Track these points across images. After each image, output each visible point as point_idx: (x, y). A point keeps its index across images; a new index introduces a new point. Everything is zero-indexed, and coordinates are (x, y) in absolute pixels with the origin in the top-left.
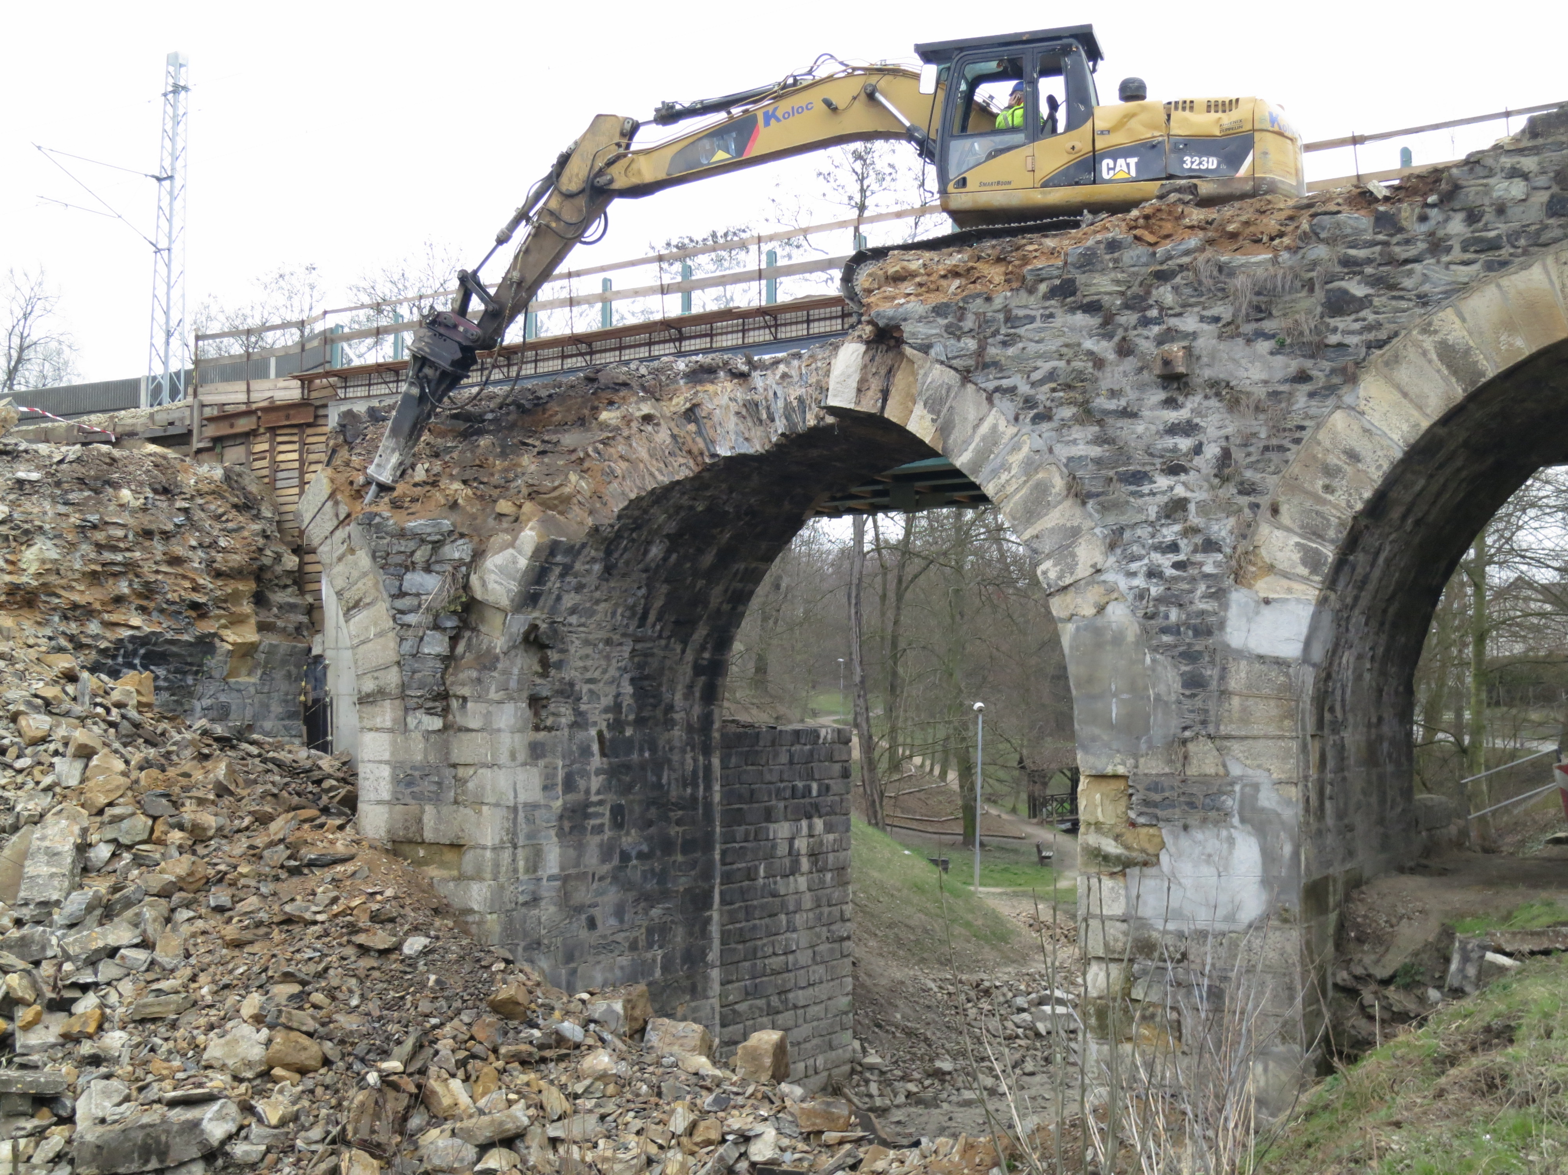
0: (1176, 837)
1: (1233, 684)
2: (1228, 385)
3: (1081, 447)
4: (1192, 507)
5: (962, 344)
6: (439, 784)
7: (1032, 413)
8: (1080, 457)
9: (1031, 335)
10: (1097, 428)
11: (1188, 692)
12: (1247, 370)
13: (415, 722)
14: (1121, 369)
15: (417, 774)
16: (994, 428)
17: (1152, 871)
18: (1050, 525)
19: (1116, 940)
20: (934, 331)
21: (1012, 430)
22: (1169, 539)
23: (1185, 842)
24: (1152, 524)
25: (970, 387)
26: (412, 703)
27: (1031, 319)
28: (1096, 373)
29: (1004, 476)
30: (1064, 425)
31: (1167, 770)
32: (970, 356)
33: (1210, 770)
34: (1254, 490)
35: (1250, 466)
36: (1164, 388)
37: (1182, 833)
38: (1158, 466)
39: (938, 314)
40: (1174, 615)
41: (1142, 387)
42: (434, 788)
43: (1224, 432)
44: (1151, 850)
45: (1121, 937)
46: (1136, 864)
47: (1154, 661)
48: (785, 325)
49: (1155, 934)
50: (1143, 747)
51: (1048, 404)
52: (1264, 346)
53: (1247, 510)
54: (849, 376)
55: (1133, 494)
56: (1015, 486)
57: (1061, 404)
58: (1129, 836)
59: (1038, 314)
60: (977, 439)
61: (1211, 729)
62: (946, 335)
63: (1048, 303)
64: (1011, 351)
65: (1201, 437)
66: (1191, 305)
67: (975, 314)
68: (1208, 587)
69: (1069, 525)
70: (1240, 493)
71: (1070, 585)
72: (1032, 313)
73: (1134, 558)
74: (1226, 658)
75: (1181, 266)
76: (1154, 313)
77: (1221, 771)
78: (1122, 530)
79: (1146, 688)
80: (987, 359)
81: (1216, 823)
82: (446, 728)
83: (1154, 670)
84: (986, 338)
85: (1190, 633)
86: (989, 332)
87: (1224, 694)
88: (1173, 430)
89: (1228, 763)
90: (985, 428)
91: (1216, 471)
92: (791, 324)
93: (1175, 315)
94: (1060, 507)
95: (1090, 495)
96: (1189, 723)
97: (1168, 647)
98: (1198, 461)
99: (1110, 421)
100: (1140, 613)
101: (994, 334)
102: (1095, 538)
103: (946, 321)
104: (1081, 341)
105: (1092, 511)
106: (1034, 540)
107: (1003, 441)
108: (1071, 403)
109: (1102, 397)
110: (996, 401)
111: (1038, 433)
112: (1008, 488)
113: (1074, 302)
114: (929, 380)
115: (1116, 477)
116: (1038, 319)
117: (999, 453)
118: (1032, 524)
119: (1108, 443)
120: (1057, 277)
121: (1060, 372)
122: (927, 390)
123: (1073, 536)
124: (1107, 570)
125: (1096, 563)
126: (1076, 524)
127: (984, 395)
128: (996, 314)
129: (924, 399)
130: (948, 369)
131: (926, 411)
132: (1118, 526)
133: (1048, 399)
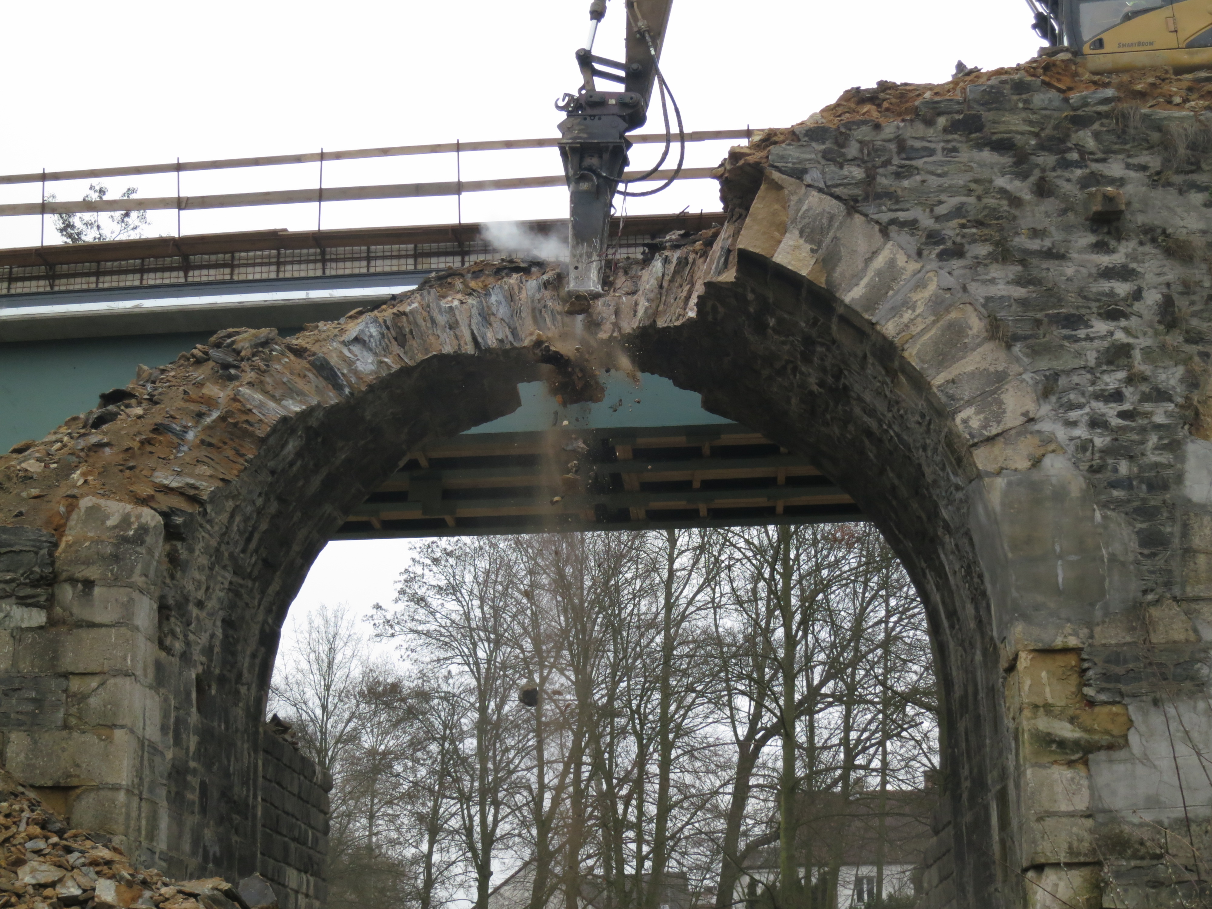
0: (1146, 714)
1: (1197, 542)
2: (1164, 232)
3: (1001, 287)
4: (1137, 355)
5: (845, 171)
7: (938, 249)
8: (1002, 297)
9: (932, 168)
10: (1019, 268)
11: (1146, 552)
12: (1182, 219)
14: (1042, 208)
16: (892, 263)
17: (1121, 754)
18: (970, 368)
19: (1080, 840)
20: (808, 156)
21: (914, 266)
22: (1111, 386)
23: (1156, 719)
24: (1091, 370)
25: (858, 219)
27: (931, 152)
28: (1013, 211)
29: (908, 315)
30: (978, 263)
31: (1128, 639)
32: (857, 185)
33: (1179, 636)
34: (1202, 339)
35: (1194, 315)
36: (1093, 231)
37: (1152, 709)
38: (1095, 310)
39: (812, 139)
40: (1124, 468)
41: (1068, 228)
43: (1162, 279)
44: (1116, 732)
45: (1085, 834)
46: (1099, 748)
47: (1105, 517)
48: (336, 260)
49: (1126, 828)
50: (1098, 613)
51: (958, 239)
52: (1197, 198)
53: (1196, 359)
55: (1067, 338)
56: (921, 327)
57: (974, 241)
58: (1086, 717)
59: (938, 147)
60: (870, 273)
61: (1177, 591)
62: (823, 162)
63: (950, 137)
64: (906, 183)
65: (1139, 282)
66: (1115, 152)
67: (860, 142)
68: (1160, 438)
69: (992, 369)
70: (1187, 341)
71: (998, 435)
72: (932, 146)
73: (1072, 406)
74: (1186, 514)
75: (1099, 113)
76: (1074, 156)
77: (1192, 637)
78: (1056, 375)
79: (1099, 548)
80: (879, 190)
81: (1191, 695)
82: (52, 622)
83: (1106, 528)
84: (875, 167)
85: (1144, 487)
86: (878, 161)
87: (1188, 552)
88: (1108, 273)
89: (1200, 628)
90: (880, 262)
91: (1157, 318)
92: (344, 260)
93: (1097, 161)
94: (980, 350)
95: (1016, 338)
96: (1151, 585)
97: (1119, 504)
98: (1137, 306)
99: (1035, 261)
100: (1084, 466)
101: (885, 164)
102: (1024, 384)
103: (823, 147)
104: (994, 178)
105: (1020, 354)
106: (950, 385)
107: (904, 277)
108: (986, 240)
109: (1023, 236)
110: (893, 234)
111: (947, 270)
112: (912, 328)
113: (981, 138)
114: (805, 207)
115: (1046, 320)
116: (939, 152)
117: (899, 290)
118: (946, 368)
119: (1034, 284)
120: (959, 112)
121: (969, 208)
122: (803, 217)
123: (998, 382)
124: (1041, 419)
125: (1028, 412)
126: (1000, 368)
127: (877, 227)
128: (886, 144)
129: (799, 227)
130: (829, 198)
131: (802, 241)
132: (1052, 372)
133: (958, 235)
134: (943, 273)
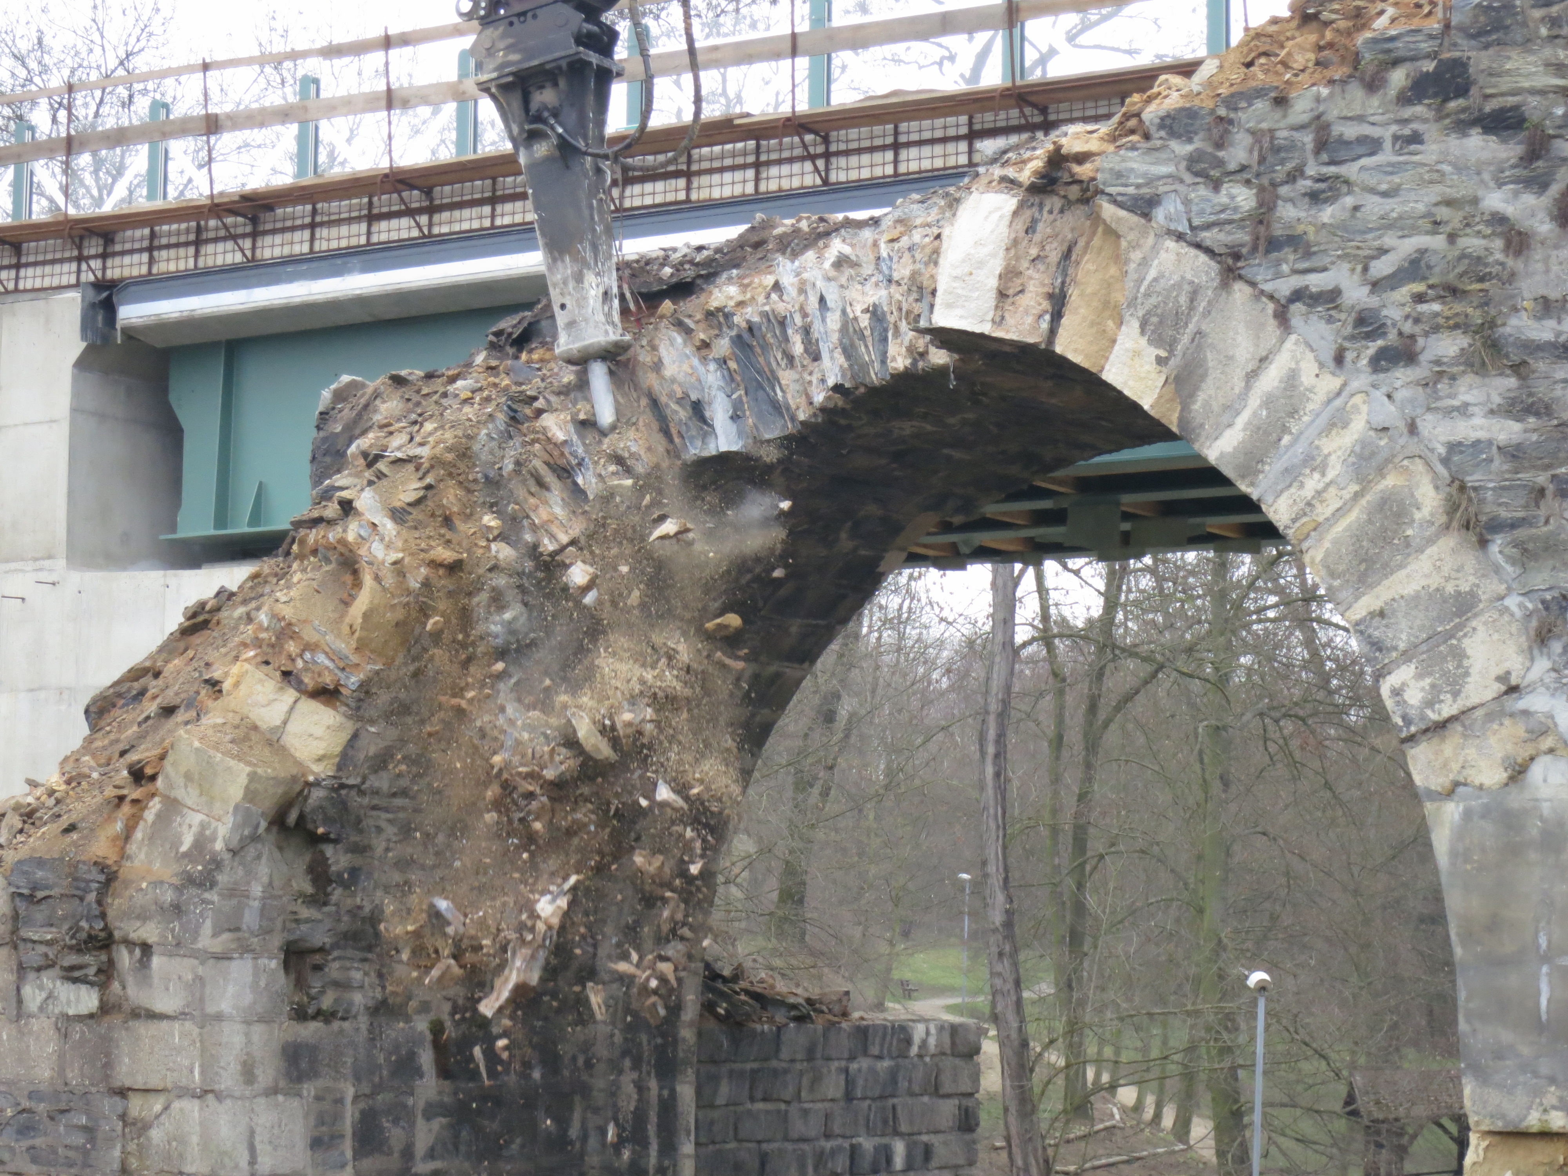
3: (1478, 421)
5: (1222, 198)
6: (89, 1131)
7: (1373, 347)
8: (1478, 442)
9: (1372, 182)
10: (1512, 382)
13: (40, 997)
14: (1565, 253)
15: (42, 1107)
16: (1291, 379)
18: (1409, 589)
20: (1164, 170)
21: (1330, 383)
25: (1240, 291)
26: (33, 956)
27: (1373, 146)
28: (1510, 262)
29: (1312, 483)
30: (1442, 373)
32: (1240, 223)
39: (1173, 134)
42: (79, 1139)
48: (847, 153)
51: (1408, 327)
54: (981, 264)
56: (1336, 504)
57: (1436, 329)
59: (1387, 133)
60: (1254, 401)
62: (1188, 178)
63: (1408, 112)
64: (1328, 214)
67: (1252, 132)
69: (1450, 589)
71: (1453, 718)
72: (1375, 132)
78: (1564, 600)
80: (1278, 231)
82: (105, 1009)
84: (1274, 185)
86: (1281, 171)
90: (1271, 379)
92: (859, 151)
94: (1432, 550)
95: (1496, 526)
99: (1541, 366)
101: (1292, 178)
102: (1506, 618)
103: (1189, 148)
104: (1480, 193)
105: (1500, 559)
106: (1377, 621)
107: (1310, 406)
108: (1456, 326)
109: (1524, 314)
110: (1296, 321)
111: (1384, 389)
112: (1319, 508)
113: (1464, 110)
114: (1152, 274)
115: (1551, 488)
116: (1388, 144)
117: (1301, 433)
118: (1371, 586)
119: (1537, 414)
120: (1428, 56)
121: (1433, 260)
122: (1147, 295)
123: (1460, 613)
124: (1531, 688)
125: (1508, 673)
126: (1465, 587)
127: (1271, 307)
128: (1296, 135)
129: (1140, 313)
130: (1193, 252)
131: (1143, 341)
132: (1556, 593)
133: (1407, 317)
134: (1379, 395)
